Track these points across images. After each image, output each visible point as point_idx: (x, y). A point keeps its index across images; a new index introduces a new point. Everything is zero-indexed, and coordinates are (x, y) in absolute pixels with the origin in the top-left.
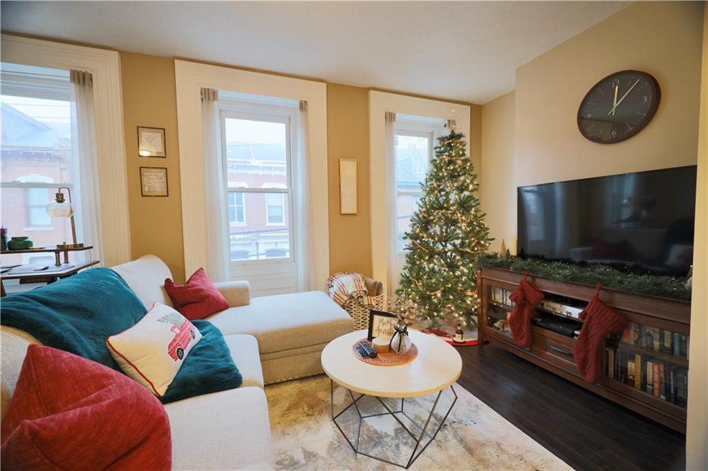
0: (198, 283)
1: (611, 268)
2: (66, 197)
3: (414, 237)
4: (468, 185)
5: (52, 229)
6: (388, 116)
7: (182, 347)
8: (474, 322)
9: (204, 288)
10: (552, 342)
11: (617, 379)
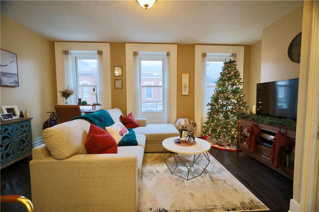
0: (130, 118)
1: (292, 120)
2: (95, 90)
3: (212, 105)
4: (236, 83)
5: (89, 99)
6: (203, 54)
7: (123, 133)
8: (235, 141)
9: (131, 119)
10: (264, 150)
11: (290, 168)
